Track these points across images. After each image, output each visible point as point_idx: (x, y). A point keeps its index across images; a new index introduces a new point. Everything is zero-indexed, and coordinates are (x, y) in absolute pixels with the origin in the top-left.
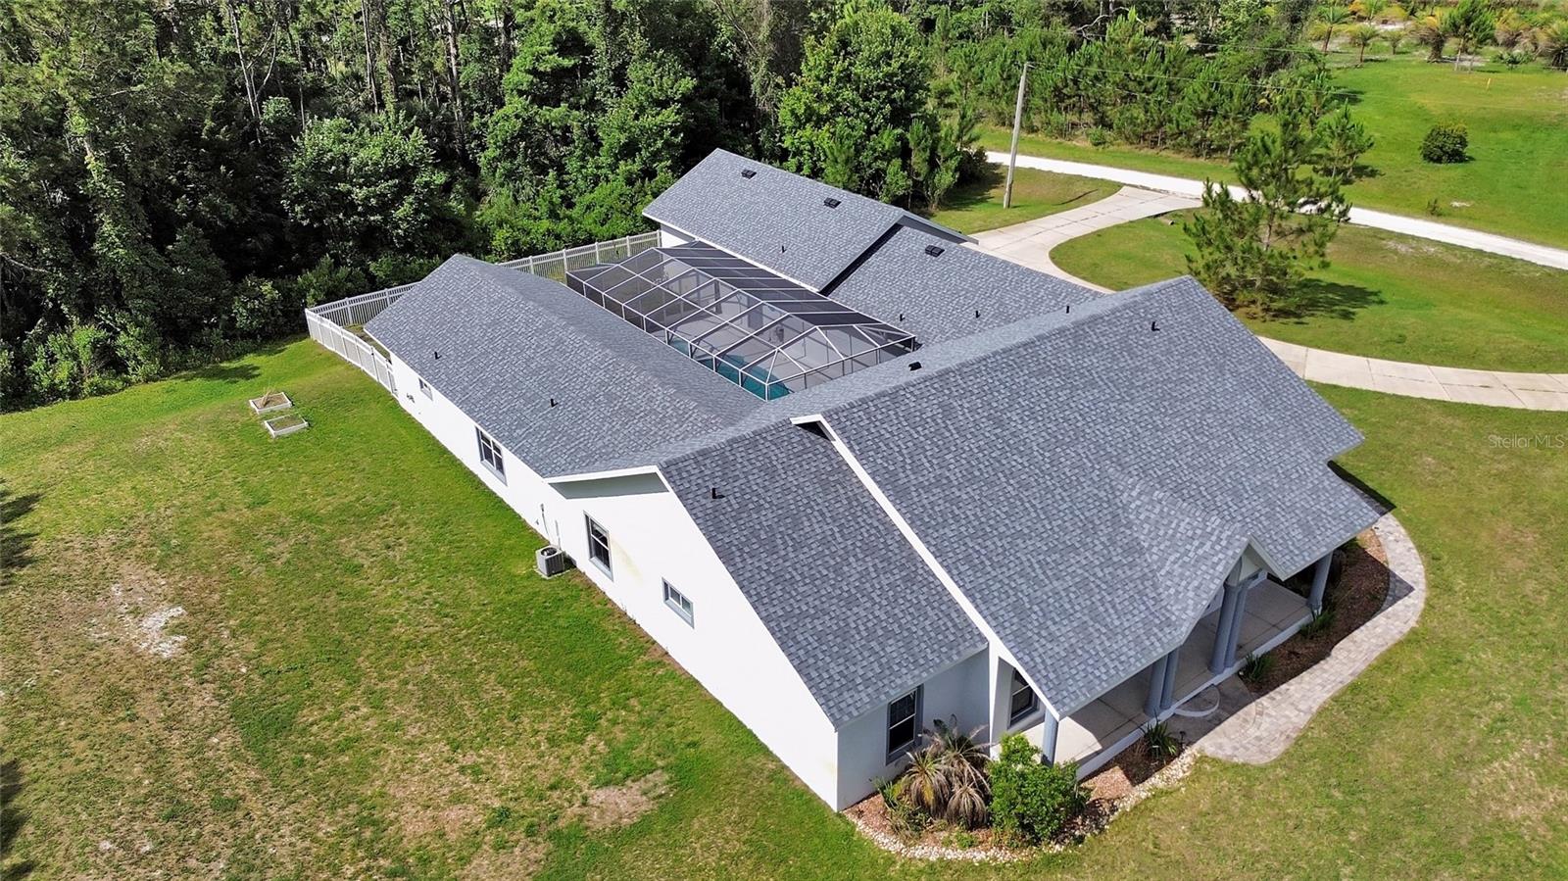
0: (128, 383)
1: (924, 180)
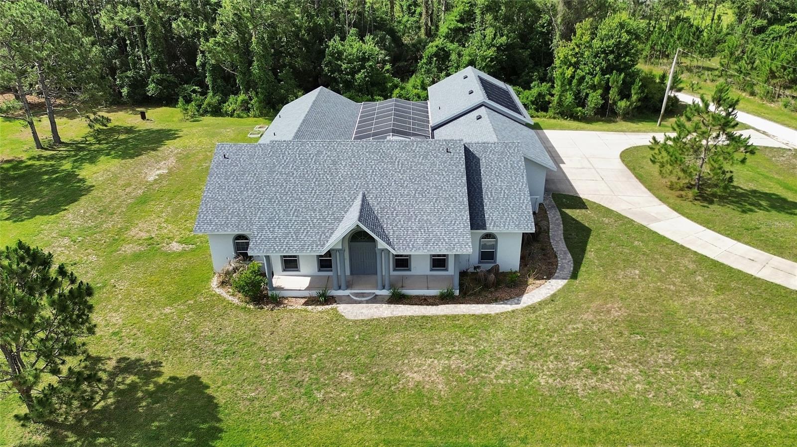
0: (248, 116)
1: (615, 103)
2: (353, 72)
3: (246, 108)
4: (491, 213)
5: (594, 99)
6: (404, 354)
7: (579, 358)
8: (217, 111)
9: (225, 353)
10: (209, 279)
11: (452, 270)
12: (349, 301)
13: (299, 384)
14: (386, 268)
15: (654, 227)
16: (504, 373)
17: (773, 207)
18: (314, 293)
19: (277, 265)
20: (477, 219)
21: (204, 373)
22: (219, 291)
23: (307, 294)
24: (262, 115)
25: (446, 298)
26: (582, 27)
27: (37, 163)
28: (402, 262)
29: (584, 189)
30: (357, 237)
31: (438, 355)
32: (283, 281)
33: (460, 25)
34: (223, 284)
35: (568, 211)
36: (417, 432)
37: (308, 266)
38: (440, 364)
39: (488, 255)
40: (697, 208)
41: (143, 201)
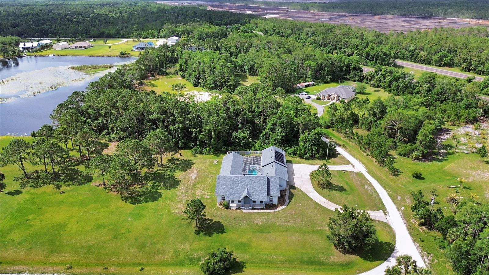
0: (210, 154)
1: (315, 155)
2: (241, 141)
3: (209, 152)
4: (271, 192)
5: (309, 153)
6: (255, 218)
7: (284, 220)
8: (201, 153)
9: (223, 218)
10: (216, 204)
11: (264, 204)
12: (244, 209)
13: (237, 223)
14: (251, 203)
15: (309, 195)
16: (271, 222)
17: (338, 190)
18: (238, 207)
19: (230, 202)
20: (269, 193)
21: (221, 221)
22: (219, 206)
23: (236, 207)
24: (214, 154)
25: (263, 209)
26: (306, 132)
27: (161, 172)
28: (254, 202)
29: (297, 185)
30: (246, 197)
31: (260, 219)
32: (232, 205)
33: (272, 127)
34: (220, 205)
35: (291, 190)
36: (256, 230)
37: (236, 202)
38: (261, 220)
39: (271, 201)
40: (320, 190)
41: (195, 185)
